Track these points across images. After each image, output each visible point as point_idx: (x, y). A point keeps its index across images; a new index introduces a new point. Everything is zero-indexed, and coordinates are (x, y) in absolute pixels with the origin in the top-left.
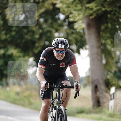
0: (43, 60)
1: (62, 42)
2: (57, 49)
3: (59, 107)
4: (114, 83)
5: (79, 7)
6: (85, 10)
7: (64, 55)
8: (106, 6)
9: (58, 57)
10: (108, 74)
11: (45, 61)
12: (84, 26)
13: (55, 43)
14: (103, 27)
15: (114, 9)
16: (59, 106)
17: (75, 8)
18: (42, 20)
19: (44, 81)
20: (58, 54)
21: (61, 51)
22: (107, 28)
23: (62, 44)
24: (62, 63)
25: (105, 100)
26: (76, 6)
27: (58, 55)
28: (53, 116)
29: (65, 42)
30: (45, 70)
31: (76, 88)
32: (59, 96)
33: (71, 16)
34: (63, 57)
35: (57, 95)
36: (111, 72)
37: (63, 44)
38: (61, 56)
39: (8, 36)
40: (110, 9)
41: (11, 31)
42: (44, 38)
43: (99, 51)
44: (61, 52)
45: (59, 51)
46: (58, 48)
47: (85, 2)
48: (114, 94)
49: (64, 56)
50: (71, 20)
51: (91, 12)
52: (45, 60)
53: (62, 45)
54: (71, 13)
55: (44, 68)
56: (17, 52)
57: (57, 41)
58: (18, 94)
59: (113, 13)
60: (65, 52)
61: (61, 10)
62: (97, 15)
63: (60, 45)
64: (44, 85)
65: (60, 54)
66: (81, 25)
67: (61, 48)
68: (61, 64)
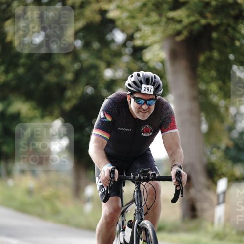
0: (105, 119)
1: (148, 81)
2: (136, 95)
3: (139, 223)
4: (224, 170)
5: (154, 17)
6: (167, 23)
7: (153, 108)
8: (208, 15)
9: (138, 112)
10: (212, 153)
11: (108, 122)
12: (164, 55)
13: (134, 82)
14: (202, 58)
15: (225, 21)
16: (139, 220)
17: (146, 19)
18: (79, 43)
19: (106, 164)
20: (139, 106)
21: (147, 99)
22: (209, 59)
23: (148, 84)
24: (145, 127)
25: (206, 205)
26: (148, 15)
27: (139, 108)
28: (124, 240)
29: (155, 80)
30: (108, 141)
31: (177, 180)
32: (139, 197)
33: (137, 35)
34: (149, 113)
35: (136, 197)
36: (218, 148)
37: (151, 85)
38: (145, 110)
39: (11, 75)
40: (217, 21)
41: (16, 66)
42: (84, 79)
43: (195, 105)
44: (146, 103)
45: (142, 99)
46: (139, 92)
47: (166, 6)
48: (224, 193)
49: (152, 112)
50: (138, 43)
51: (178, 27)
52: (109, 119)
53: (147, 86)
54: (138, 30)
55: (107, 136)
56: (30, 109)
57: (139, 77)
58: (30, 192)
59: (222, 28)
60: (153, 102)
61: (118, 23)
62: (191, 32)
63: (144, 86)
64: (107, 174)
65: (145, 107)
66: (158, 54)
67: (147, 92)
68: (143, 129)
